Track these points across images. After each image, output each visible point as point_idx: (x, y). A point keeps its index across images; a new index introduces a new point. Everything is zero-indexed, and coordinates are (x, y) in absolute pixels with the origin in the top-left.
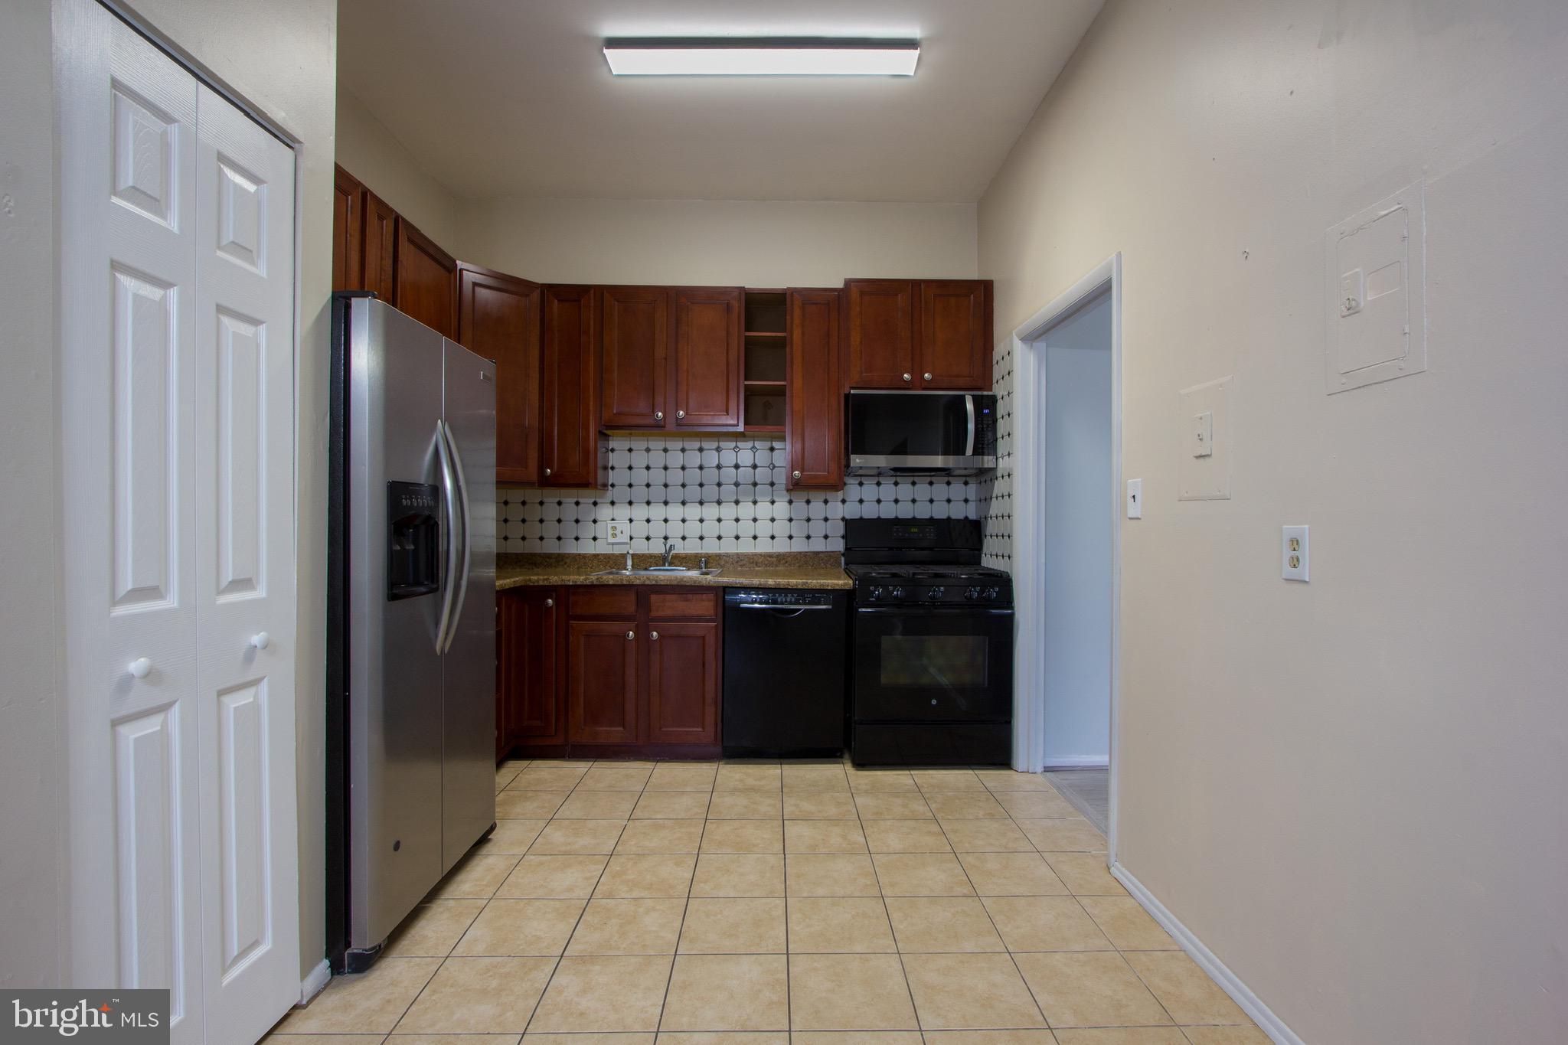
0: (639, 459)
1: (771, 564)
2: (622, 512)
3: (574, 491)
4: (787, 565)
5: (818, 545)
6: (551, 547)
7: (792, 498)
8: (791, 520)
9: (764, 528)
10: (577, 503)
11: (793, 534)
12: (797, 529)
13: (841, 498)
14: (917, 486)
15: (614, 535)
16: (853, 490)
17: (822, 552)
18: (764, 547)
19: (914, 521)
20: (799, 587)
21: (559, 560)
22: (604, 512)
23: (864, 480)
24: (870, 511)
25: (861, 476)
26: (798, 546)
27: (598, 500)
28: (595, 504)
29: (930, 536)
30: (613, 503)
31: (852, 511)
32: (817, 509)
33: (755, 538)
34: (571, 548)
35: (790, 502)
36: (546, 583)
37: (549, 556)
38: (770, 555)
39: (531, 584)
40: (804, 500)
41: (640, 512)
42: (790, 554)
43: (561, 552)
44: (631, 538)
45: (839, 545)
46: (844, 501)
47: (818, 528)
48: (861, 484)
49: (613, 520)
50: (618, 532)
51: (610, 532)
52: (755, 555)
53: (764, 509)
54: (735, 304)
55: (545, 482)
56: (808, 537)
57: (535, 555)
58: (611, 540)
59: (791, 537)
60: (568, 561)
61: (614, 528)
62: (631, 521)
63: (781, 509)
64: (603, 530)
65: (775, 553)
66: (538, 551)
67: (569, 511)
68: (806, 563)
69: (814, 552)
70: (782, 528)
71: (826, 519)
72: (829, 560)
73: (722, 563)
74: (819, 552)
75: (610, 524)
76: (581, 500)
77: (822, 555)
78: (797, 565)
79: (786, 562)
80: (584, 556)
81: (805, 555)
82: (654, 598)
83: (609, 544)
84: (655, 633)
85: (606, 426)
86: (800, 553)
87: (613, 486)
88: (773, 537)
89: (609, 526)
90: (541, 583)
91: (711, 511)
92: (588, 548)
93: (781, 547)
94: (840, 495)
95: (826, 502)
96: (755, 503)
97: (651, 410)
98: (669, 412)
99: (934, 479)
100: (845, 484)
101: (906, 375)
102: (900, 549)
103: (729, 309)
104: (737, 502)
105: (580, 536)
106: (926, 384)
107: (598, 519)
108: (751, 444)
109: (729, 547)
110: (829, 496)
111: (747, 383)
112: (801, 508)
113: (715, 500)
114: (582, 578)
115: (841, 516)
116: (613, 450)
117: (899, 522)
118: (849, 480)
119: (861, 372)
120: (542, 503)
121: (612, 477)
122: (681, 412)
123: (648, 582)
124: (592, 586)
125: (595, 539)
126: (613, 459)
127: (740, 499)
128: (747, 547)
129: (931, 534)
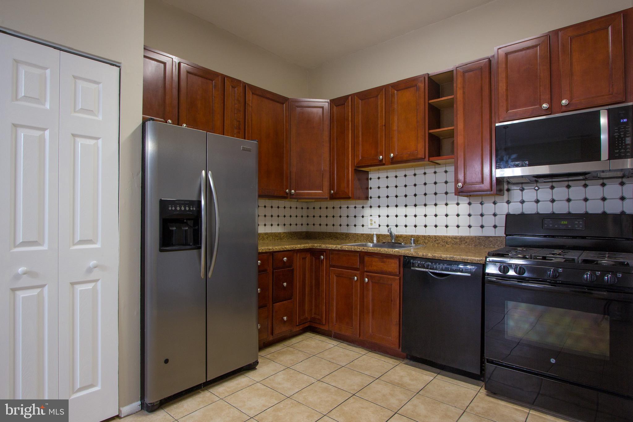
0: (383, 183)
1: (456, 243)
2: (375, 211)
3: (354, 201)
4: (466, 244)
5: (489, 232)
6: (344, 230)
7: (471, 201)
8: (470, 215)
9: (452, 221)
10: (355, 207)
11: (472, 224)
12: (476, 221)
13: (506, 200)
14: (571, 189)
15: (371, 224)
16: (516, 193)
17: (491, 237)
18: (452, 232)
19: (569, 216)
20: (448, 259)
21: (346, 237)
22: (367, 212)
23: (524, 186)
24: (530, 208)
25: (522, 183)
26: (476, 232)
27: (364, 206)
28: (363, 207)
29: (578, 227)
30: (371, 207)
31: (515, 208)
32: (489, 207)
33: (447, 226)
34: (353, 230)
35: (470, 204)
36: (320, 248)
37: (342, 234)
38: (456, 238)
39: (314, 248)
40: (479, 203)
41: (384, 211)
42: (468, 237)
43: (348, 232)
44: (379, 226)
45: (500, 232)
46: (508, 202)
47: (489, 221)
48: (522, 190)
49: (371, 216)
50: (373, 222)
51: (369, 222)
52: (446, 237)
53: (452, 209)
54: (421, 85)
55: (333, 197)
56: (482, 227)
57: (337, 233)
58: (370, 226)
59: (470, 227)
60: (350, 237)
61: (371, 220)
62: (379, 216)
63: (464, 208)
64: (367, 221)
65: (458, 236)
66: (339, 231)
67: (352, 212)
68: (480, 243)
69: (485, 237)
70: (464, 221)
71: (495, 215)
72: (497, 242)
73: (426, 241)
74: (489, 237)
75: (370, 218)
76: (357, 206)
77: (491, 239)
78: (474, 245)
79: (466, 242)
80: (357, 235)
81: (479, 238)
82: (366, 259)
83: (369, 228)
84: (366, 279)
85: (358, 166)
86: (476, 237)
87: (371, 198)
88: (458, 226)
89: (369, 219)
90: (318, 248)
91: (420, 210)
92: (359, 230)
93: (464, 232)
94: (505, 198)
95: (495, 203)
96: (447, 204)
97: (377, 155)
98: (387, 155)
99: (587, 182)
100: (508, 190)
101: (545, 106)
102: (553, 237)
103: (418, 89)
104: (436, 205)
105: (356, 224)
106: (564, 109)
107: (364, 215)
108: (444, 169)
109: (431, 232)
110: (497, 199)
111: (431, 131)
112: (477, 207)
113: (424, 204)
114: (335, 246)
115: (506, 212)
116: (371, 179)
117: (553, 216)
118: (512, 187)
119: (507, 110)
120: (340, 208)
121: (371, 193)
122: (392, 155)
123: (363, 250)
124: (339, 250)
125: (363, 226)
126: (371, 184)
127: (438, 203)
128: (441, 232)
129: (579, 225)
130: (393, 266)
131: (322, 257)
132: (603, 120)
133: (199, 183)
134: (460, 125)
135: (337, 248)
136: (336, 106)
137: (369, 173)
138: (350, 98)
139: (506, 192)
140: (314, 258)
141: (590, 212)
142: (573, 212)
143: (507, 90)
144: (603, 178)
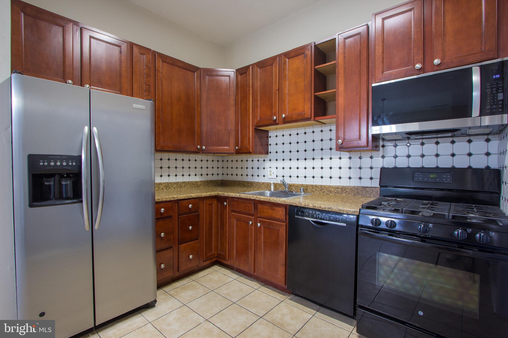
0: (280, 140)
1: (338, 192)
2: (274, 164)
3: (257, 156)
5: (366, 183)
6: (250, 179)
7: (351, 156)
8: (350, 168)
9: (335, 173)
10: (258, 161)
11: (351, 177)
12: (354, 173)
13: (381, 155)
14: (440, 145)
15: (271, 175)
16: (390, 149)
17: (368, 187)
18: (335, 183)
19: (437, 170)
20: (327, 209)
21: (251, 185)
22: (267, 164)
23: (397, 142)
24: (402, 163)
25: (395, 140)
26: (355, 183)
27: (265, 159)
28: (264, 161)
29: (446, 180)
30: (270, 160)
31: (389, 163)
32: (366, 161)
33: (331, 178)
34: (256, 179)
35: (350, 158)
36: (224, 195)
37: (248, 182)
38: (338, 188)
39: (219, 195)
40: (358, 157)
41: (280, 164)
42: (348, 187)
43: (253, 181)
44: (277, 176)
45: (376, 183)
46: (383, 157)
47: (366, 173)
48: (396, 146)
49: (270, 168)
50: (272, 173)
51: (269, 173)
52: (330, 186)
53: (336, 162)
56: (360, 178)
57: (244, 182)
58: (269, 177)
59: (350, 178)
60: (254, 185)
61: (270, 171)
62: (277, 168)
63: (345, 161)
64: (267, 172)
65: (340, 186)
67: (256, 165)
68: (358, 193)
69: (363, 187)
70: (345, 173)
71: (371, 168)
72: (372, 192)
73: (314, 190)
75: (269, 169)
76: (259, 159)
77: (367, 189)
78: (353, 194)
79: (347, 192)
80: (259, 183)
81: (357, 188)
82: (259, 206)
83: (269, 178)
84: (259, 224)
85: (257, 126)
86: (354, 187)
87: (270, 152)
88: (340, 178)
89: (269, 171)
90: (222, 195)
91: (309, 163)
92: (261, 180)
93: (345, 183)
94: (381, 153)
95: (371, 157)
96: (331, 159)
97: (272, 116)
98: (280, 116)
99: (455, 139)
100: (383, 146)
101: (418, 66)
102: (422, 189)
103: (306, 56)
104: (322, 159)
105: (259, 175)
106: (436, 68)
107: (265, 167)
108: (329, 128)
109: (318, 182)
110: (374, 154)
111: (316, 94)
112: (356, 161)
113: (312, 158)
114: (234, 194)
115: (381, 166)
116: (270, 137)
117: (423, 170)
118: (387, 144)
119: (383, 72)
120: (247, 161)
121: (270, 149)
122: (284, 115)
123: (256, 199)
124: (237, 198)
125: (264, 176)
126: (271, 141)
127: (323, 157)
128: (326, 182)
129: (447, 179)
130: (281, 213)
131: (225, 203)
132: (476, 78)
134: (341, 87)
135: (236, 196)
136: (240, 75)
137: (269, 132)
138: (251, 67)
139: (381, 148)
140: (219, 204)
141: (457, 166)
142: (440, 166)
143: (383, 53)
144: (470, 135)
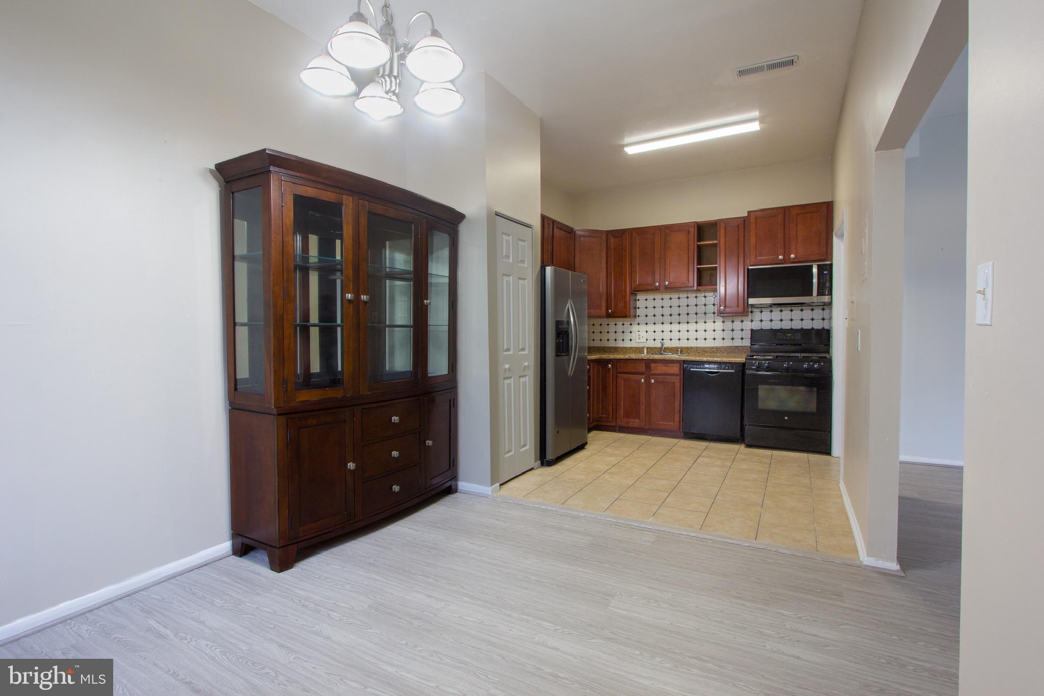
0: (650, 304)
1: (713, 352)
2: (643, 328)
3: (622, 319)
5: (737, 343)
6: (612, 344)
7: (724, 320)
8: (723, 330)
9: (710, 335)
10: (623, 324)
11: (725, 337)
12: (727, 335)
13: (750, 319)
14: (793, 312)
15: (639, 338)
16: (757, 315)
17: (740, 346)
18: (710, 344)
19: (792, 331)
20: (718, 361)
21: (615, 350)
22: (635, 328)
23: (763, 309)
24: (766, 325)
26: (728, 343)
27: (632, 323)
28: (631, 324)
29: (798, 338)
30: (639, 324)
31: (756, 325)
32: (737, 324)
33: (705, 339)
34: (620, 344)
35: (723, 322)
36: (608, 358)
37: (611, 348)
38: (713, 348)
39: (603, 358)
40: (730, 321)
41: (651, 328)
42: (722, 347)
43: (617, 346)
44: (647, 340)
45: (747, 343)
46: (752, 321)
47: (738, 335)
48: (761, 312)
49: (639, 331)
50: (641, 337)
51: (638, 337)
52: (705, 347)
53: (710, 326)
54: (692, 230)
55: (609, 316)
56: (733, 339)
57: (605, 347)
58: (638, 341)
59: (723, 339)
60: (619, 350)
61: (639, 335)
62: (647, 332)
63: (719, 325)
64: (634, 336)
66: (607, 346)
67: (620, 328)
68: (731, 351)
69: (736, 346)
70: (719, 334)
71: (742, 330)
72: (744, 350)
73: (689, 351)
74: (738, 346)
76: (625, 323)
77: (739, 348)
78: (727, 352)
79: (721, 351)
80: (626, 348)
81: (731, 347)
82: (652, 365)
83: (637, 343)
84: (653, 380)
85: (635, 290)
86: (728, 347)
87: (639, 316)
88: (714, 339)
89: (637, 334)
90: (606, 358)
91: (684, 327)
92: (627, 344)
93: (719, 343)
94: (750, 318)
95: (742, 321)
96: (705, 322)
97: (654, 282)
98: (662, 281)
99: (803, 308)
100: (752, 312)
101: (781, 257)
102: (782, 345)
103: (689, 232)
104: (696, 323)
105: (624, 339)
106: (791, 260)
107: (632, 331)
108: (703, 294)
109: (692, 344)
110: (744, 318)
111: (698, 266)
112: (729, 324)
113: (686, 321)
114: (622, 356)
115: (750, 328)
116: (638, 300)
117: (781, 331)
118: (754, 310)
119: (756, 257)
120: (608, 325)
121: (638, 312)
122: (667, 283)
123: (650, 358)
124: (627, 359)
125: (631, 340)
126: (639, 304)
127: (698, 321)
128: (701, 344)
129: (798, 336)
130: (675, 369)
131: (610, 365)
132: (815, 270)
133: (567, 308)
134: (721, 264)
135: (625, 358)
136: (613, 237)
138: (627, 232)
139: (750, 313)
140: (601, 368)
141: (805, 328)
142: (794, 328)
143: (756, 243)
144: (812, 306)
